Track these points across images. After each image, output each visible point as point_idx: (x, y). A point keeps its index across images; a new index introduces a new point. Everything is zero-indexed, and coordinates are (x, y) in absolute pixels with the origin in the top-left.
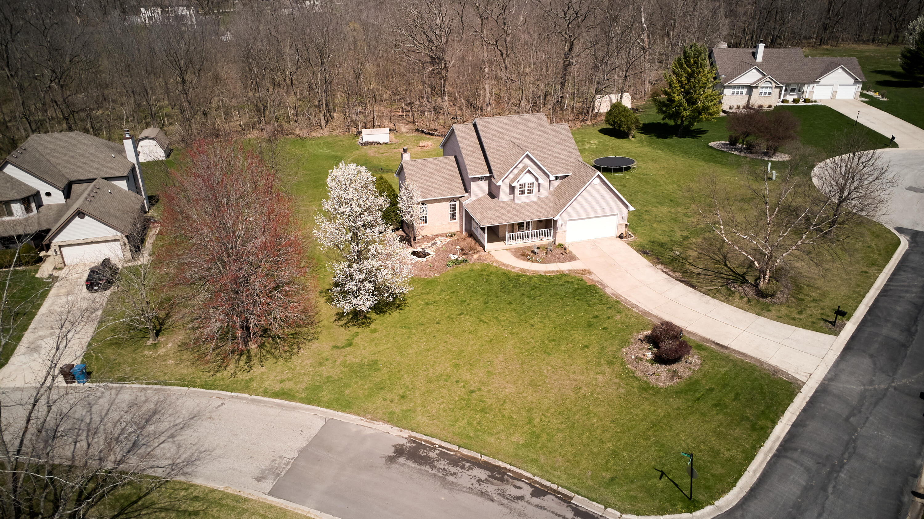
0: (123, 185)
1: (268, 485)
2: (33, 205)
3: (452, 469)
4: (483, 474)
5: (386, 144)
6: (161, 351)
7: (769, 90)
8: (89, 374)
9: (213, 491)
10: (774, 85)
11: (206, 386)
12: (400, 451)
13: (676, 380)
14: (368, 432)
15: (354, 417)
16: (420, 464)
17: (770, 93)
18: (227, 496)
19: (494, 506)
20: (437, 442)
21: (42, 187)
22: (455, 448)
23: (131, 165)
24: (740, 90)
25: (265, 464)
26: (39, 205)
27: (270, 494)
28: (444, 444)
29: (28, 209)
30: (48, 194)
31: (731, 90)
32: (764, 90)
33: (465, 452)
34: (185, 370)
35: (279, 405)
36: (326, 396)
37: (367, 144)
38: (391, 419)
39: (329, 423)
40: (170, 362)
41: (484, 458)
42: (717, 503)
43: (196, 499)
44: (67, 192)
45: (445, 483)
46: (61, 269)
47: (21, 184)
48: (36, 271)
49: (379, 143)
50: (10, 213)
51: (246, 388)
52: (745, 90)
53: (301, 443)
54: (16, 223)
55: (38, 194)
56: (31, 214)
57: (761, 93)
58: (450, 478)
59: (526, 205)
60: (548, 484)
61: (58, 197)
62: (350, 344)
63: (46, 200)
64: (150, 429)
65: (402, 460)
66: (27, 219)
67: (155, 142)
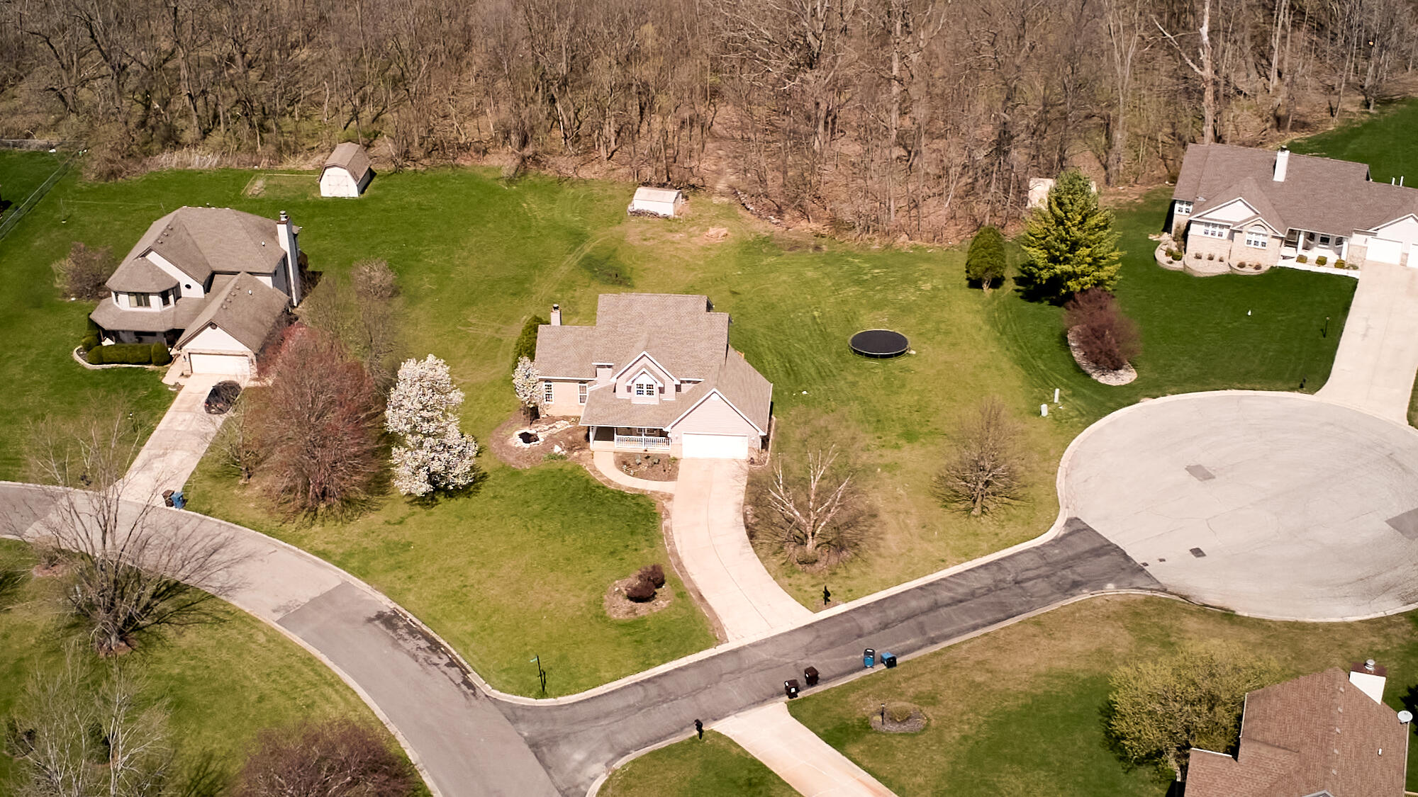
0: (268, 281)
1: (278, 616)
2: (171, 298)
3: (406, 636)
4: (423, 644)
5: (667, 218)
6: (248, 493)
7: (1261, 239)
8: (184, 501)
9: (241, 610)
10: (1271, 233)
11: (269, 533)
12: (380, 616)
13: (632, 616)
14: (368, 598)
15: (364, 584)
16: (387, 628)
17: (1264, 244)
18: (248, 615)
19: (416, 665)
20: (410, 616)
21: (183, 279)
22: (419, 623)
23: (282, 255)
24: (1218, 230)
25: (283, 603)
26: (178, 297)
27: (278, 622)
28: (414, 619)
29: (166, 302)
30: (188, 287)
31: (1203, 228)
32: (1253, 238)
33: (424, 628)
34: (260, 516)
35: (316, 563)
36: (354, 563)
37: (638, 213)
38: (391, 593)
39: (345, 585)
40: (252, 505)
41: (434, 635)
42: (559, 698)
43: (228, 612)
44: (207, 287)
45: (395, 644)
46: (187, 376)
47: (163, 273)
48: (164, 375)
49: (656, 215)
50: (148, 304)
51: (298, 542)
52: (1226, 232)
53: (315, 593)
54: (153, 316)
55: (178, 286)
56: (168, 307)
57: (1249, 242)
58: (401, 642)
59: (643, 407)
60: (463, 662)
61: (197, 291)
62: (401, 523)
63: (184, 292)
64: (215, 557)
65: (377, 622)
66: (162, 314)
67: (345, 172)
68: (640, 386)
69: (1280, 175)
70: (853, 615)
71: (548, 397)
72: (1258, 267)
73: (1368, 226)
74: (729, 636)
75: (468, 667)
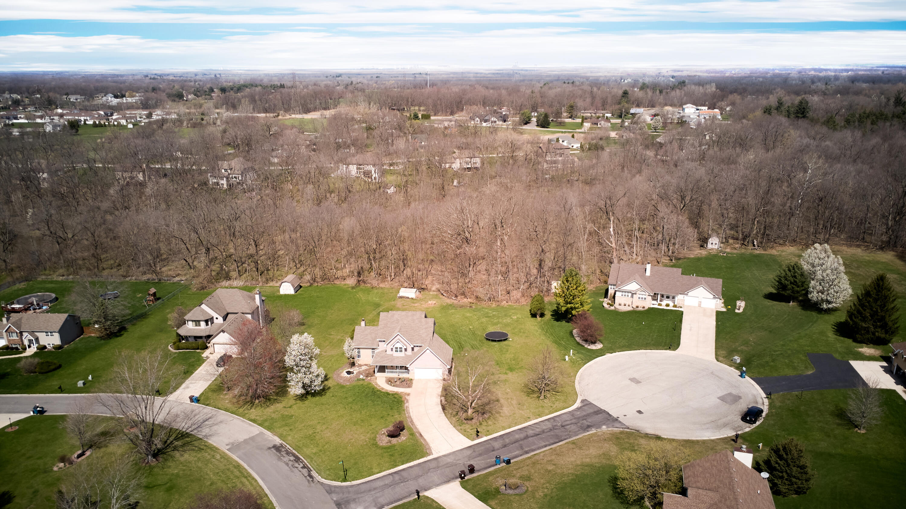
0: (249, 316)
1: (228, 447)
2: (209, 323)
3: (285, 455)
4: (292, 458)
5: (412, 299)
6: (227, 397)
7: (644, 297)
8: (199, 400)
9: (212, 445)
10: (647, 294)
11: (232, 413)
12: (275, 447)
13: (389, 444)
14: (270, 438)
15: (269, 433)
16: (277, 451)
17: (645, 299)
18: (214, 447)
19: (287, 467)
20: (288, 446)
21: (215, 315)
22: (292, 449)
23: (256, 306)
24: (627, 294)
25: (231, 441)
26: (212, 323)
27: (227, 450)
28: (290, 448)
29: (207, 325)
30: (217, 318)
31: (621, 293)
32: (641, 296)
33: (294, 451)
34: (229, 406)
35: (250, 424)
36: (267, 424)
37: (401, 297)
38: (281, 436)
39: (261, 433)
40: (227, 401)
41: (298, 454)
42: (352, 482)
43: (206, 446)
44: (225, 318)
45: (279, 459)
46: (212, 354)
47: (207, 313)
48: (203, 353)
49: (408, 298)
50: (200, 325)
51: (243, 416)
52: (630, 294)
53: (246, 437)
54: (201, 330)
55: (212, 318)
56: (208, 327)
57: (639, 298)
58: (282, 458)
59: (397, 357)
60: (309, 466)
61: (220, 320)
62: (290, 407)
63: (215, 321)
64: (207, 423)
65: (272, 449)
66: (205, 329)
67: (290, 284)
68: (396, 348)
69: (648, 273)
70: (490, 441)
71: (359, 356)
72: (644, 307)
73: (684, 292)
74: (433, 452)
75: (312, 469)
